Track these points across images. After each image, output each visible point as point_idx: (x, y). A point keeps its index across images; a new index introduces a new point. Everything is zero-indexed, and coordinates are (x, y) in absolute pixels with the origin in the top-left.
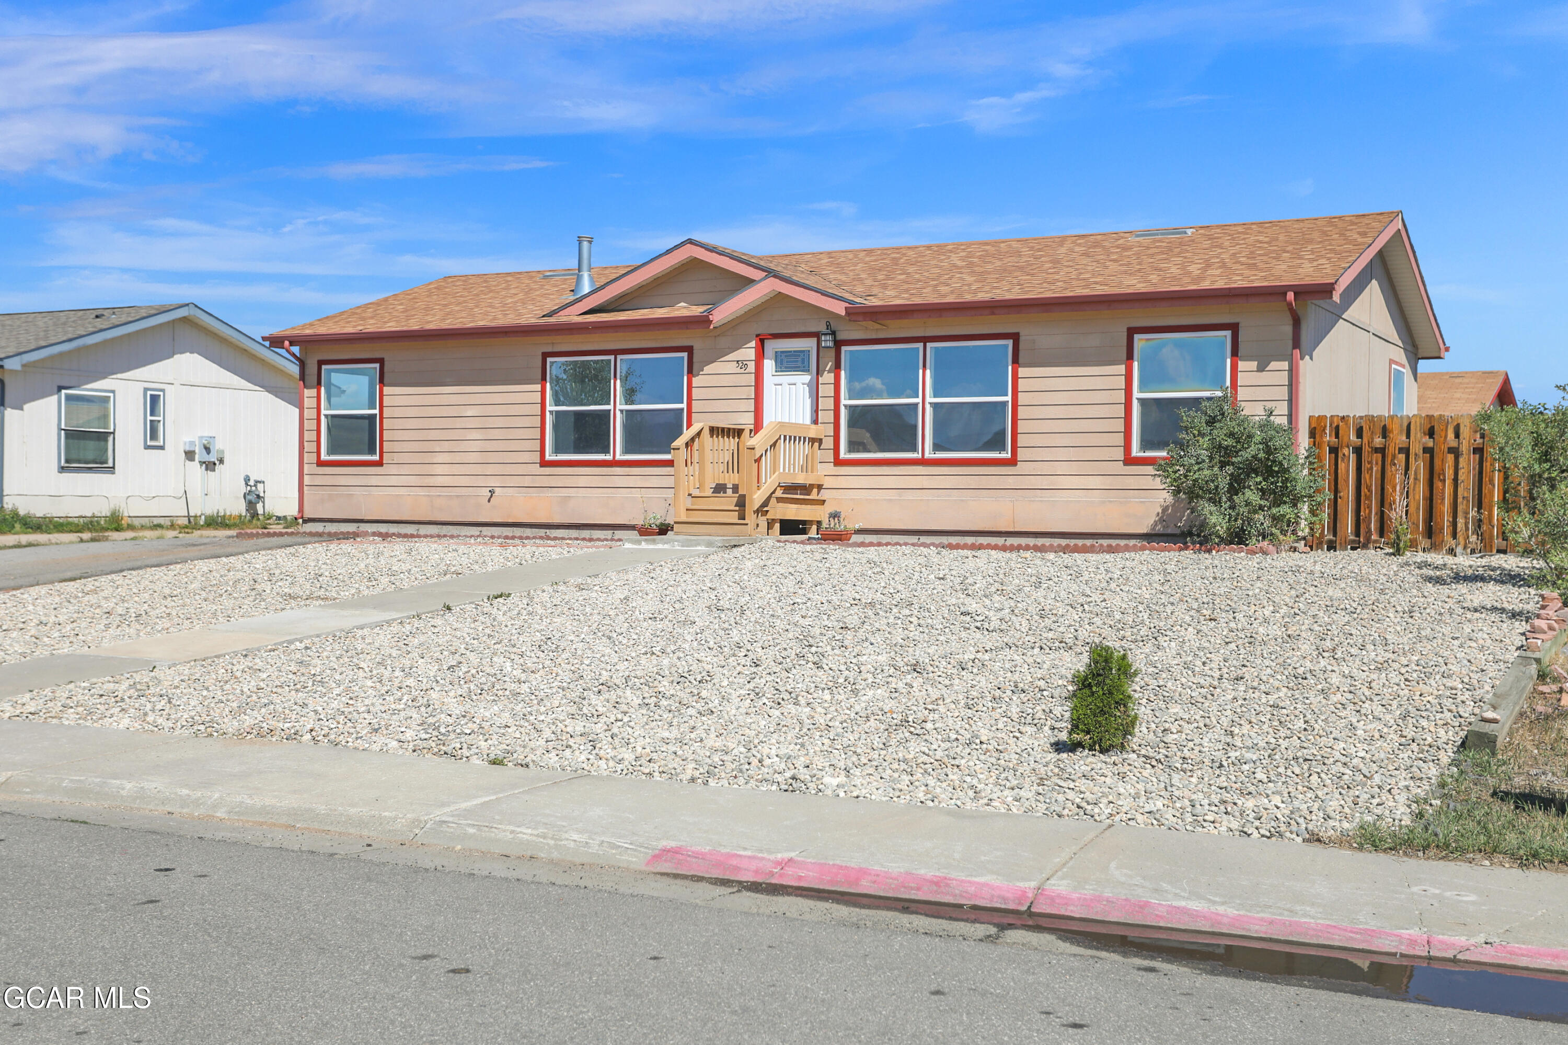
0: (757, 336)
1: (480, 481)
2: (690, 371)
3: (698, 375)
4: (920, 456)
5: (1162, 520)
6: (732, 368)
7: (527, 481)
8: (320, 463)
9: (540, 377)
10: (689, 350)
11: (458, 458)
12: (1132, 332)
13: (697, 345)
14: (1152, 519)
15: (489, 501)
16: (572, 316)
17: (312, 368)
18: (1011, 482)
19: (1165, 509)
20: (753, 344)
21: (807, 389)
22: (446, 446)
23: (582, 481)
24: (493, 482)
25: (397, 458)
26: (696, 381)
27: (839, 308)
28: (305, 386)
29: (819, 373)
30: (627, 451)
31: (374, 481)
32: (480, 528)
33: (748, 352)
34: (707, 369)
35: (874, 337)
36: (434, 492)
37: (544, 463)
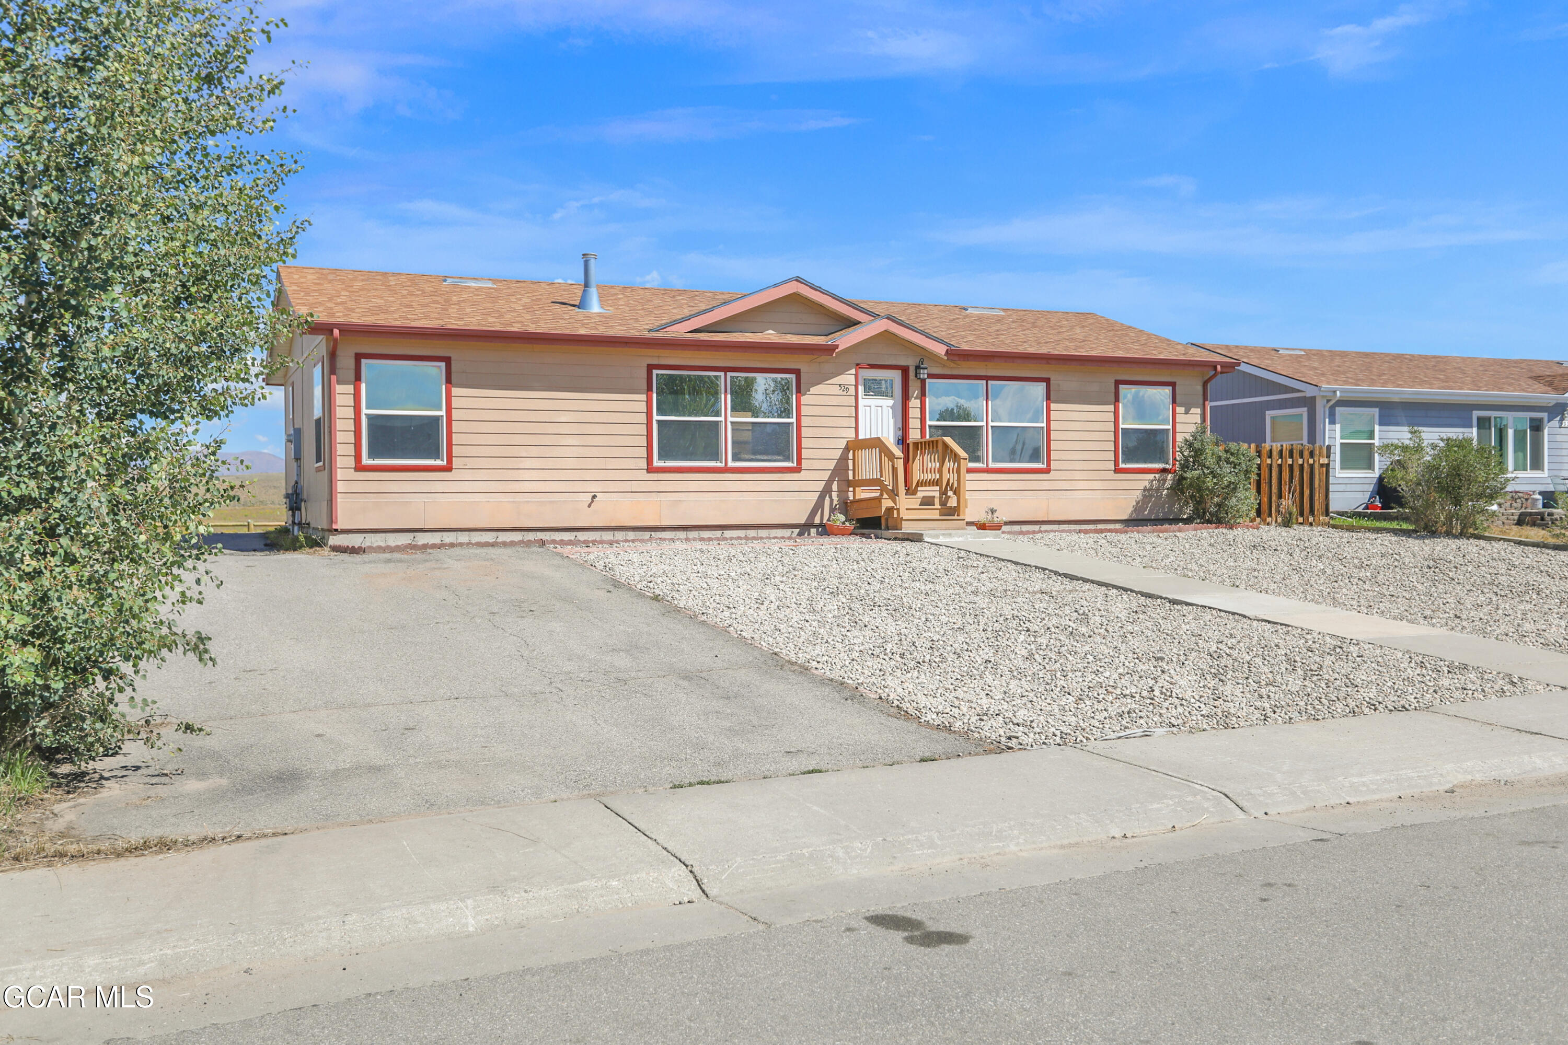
0: (858, 365)
1: (579, 487)
2: (799, 391)
3: (805, 394)
4: (985, 466)
5: (1135, 510)
6: (836, 390)
7: (635, 486)
8: (359, 467)
9: (645, 387)
10: (797, 372)
11: (550, 463)
12: (1118, 383)
13: (804, 368)
14: (1131, 509)
15: (589, 506)
16: (680, 331)
17: (346, 361)
18: (1046, 485)
19: (1138, 503)
20: (853, 371)
21: (891, 411)
22: (534, 451)
23: (693, 486)
24: (594, 487)
25: (471, 463)
26: (805, 399)
27: (941, 350)
28: (339, 383)
29: (906, 397)
30: (736, 458)
31: (439, 487)
32: (575, 533)
33: (848, 378)
34: (813, 390)
35: (949, 373)
36: (519, 498)
37: (650, 469)
